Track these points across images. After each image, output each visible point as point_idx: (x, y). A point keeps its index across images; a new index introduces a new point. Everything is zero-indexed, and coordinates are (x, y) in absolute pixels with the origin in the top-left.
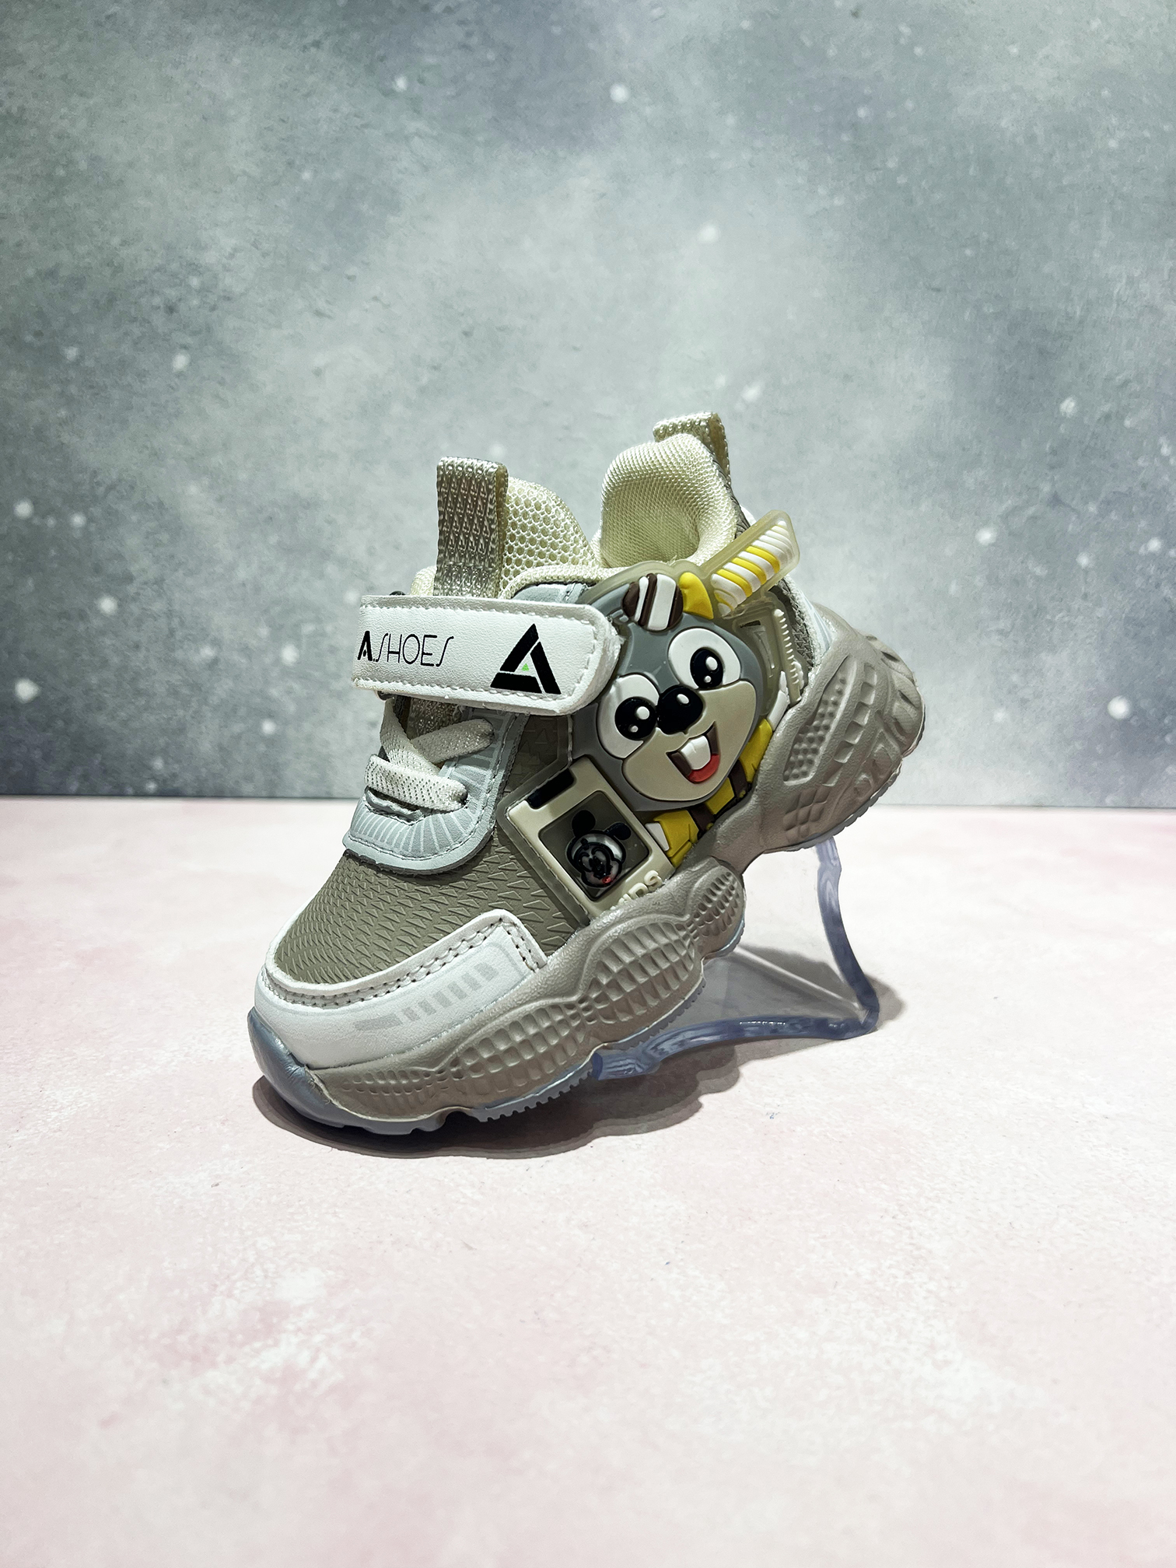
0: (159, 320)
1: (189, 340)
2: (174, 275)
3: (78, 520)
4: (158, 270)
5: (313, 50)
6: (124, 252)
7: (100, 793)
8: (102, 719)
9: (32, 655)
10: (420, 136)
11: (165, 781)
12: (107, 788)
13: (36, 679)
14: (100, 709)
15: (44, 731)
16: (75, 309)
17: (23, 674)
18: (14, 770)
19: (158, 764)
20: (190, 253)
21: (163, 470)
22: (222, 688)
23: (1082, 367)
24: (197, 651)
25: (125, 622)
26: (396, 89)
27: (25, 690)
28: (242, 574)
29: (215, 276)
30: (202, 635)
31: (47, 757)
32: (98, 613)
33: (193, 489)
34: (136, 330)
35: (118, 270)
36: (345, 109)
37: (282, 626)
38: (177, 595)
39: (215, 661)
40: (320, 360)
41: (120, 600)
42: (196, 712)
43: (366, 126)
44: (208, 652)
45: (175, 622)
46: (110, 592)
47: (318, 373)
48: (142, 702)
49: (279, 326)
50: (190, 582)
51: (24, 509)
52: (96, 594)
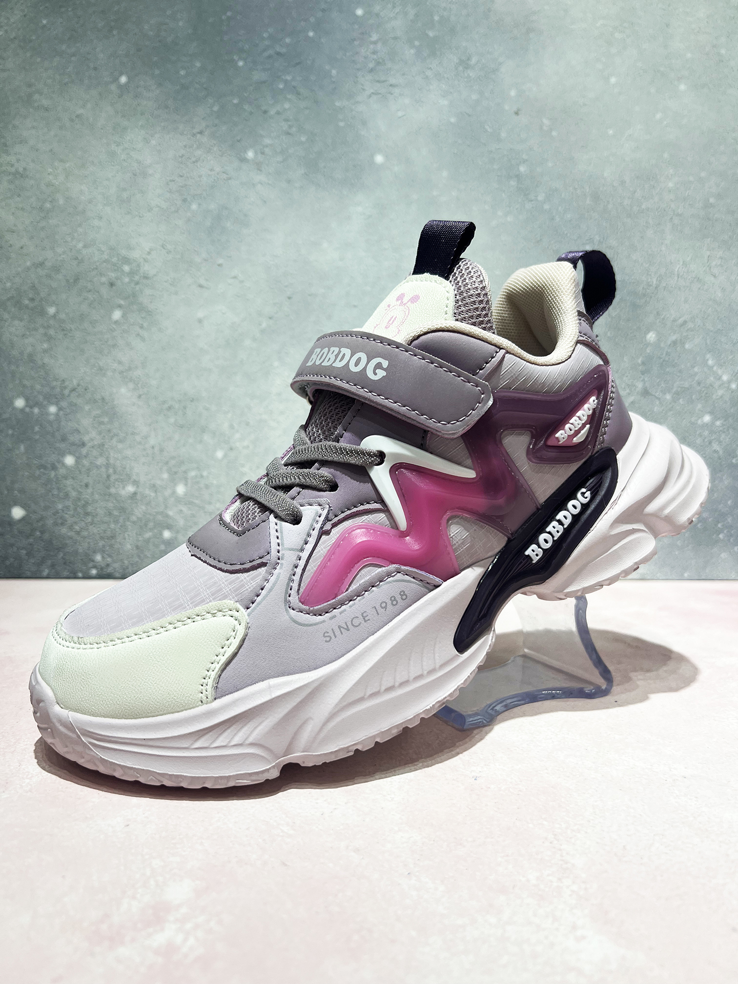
0: (105, 291)
1: (122, 302)
2: (114, 265)
3: (53, 409)
4: (104, 262)
5: (198, 136)
6: (84, 252)
7: (61, 577)
8: (64, 530)
9: (22, 491)
10: (261, 184)
11: (102, 569)
12: (66, 573)
13: (24, 506)
14: (62, 524)
15: (28, 537)
16: (54, 284)
17: (15, 504)
18: (8, 563)
19: (98, 558)
20: (124, 252)
21: (105, 379)
22: (139, 511)
23: (658, 313)
24: (124, 488)
25: (80, 471)
26: (248, 158)
27: (18, 513)
28: (152, 441)
29: (139, 266)
30: (127, 478)
31: (29, 554)
32: (63, 464)
33: (123, 390)
34: (90, 296)
35: (80, 262)
36: (218, 169)
37: (176, 473)
38: (112, 454)
39: (135, 494)
40: (200, 314)
41: (77, 457)
42: (121, 526)
43: (230, 179)
44: (131, 489)
45: (111, 471)
46: (70, 453)
47: (200, 321)
48: (89, 519)
49: (176, 293)
50: (120, 446)
51: (20, 403)
52: (63, 454)
